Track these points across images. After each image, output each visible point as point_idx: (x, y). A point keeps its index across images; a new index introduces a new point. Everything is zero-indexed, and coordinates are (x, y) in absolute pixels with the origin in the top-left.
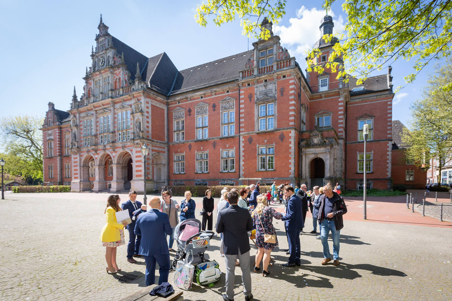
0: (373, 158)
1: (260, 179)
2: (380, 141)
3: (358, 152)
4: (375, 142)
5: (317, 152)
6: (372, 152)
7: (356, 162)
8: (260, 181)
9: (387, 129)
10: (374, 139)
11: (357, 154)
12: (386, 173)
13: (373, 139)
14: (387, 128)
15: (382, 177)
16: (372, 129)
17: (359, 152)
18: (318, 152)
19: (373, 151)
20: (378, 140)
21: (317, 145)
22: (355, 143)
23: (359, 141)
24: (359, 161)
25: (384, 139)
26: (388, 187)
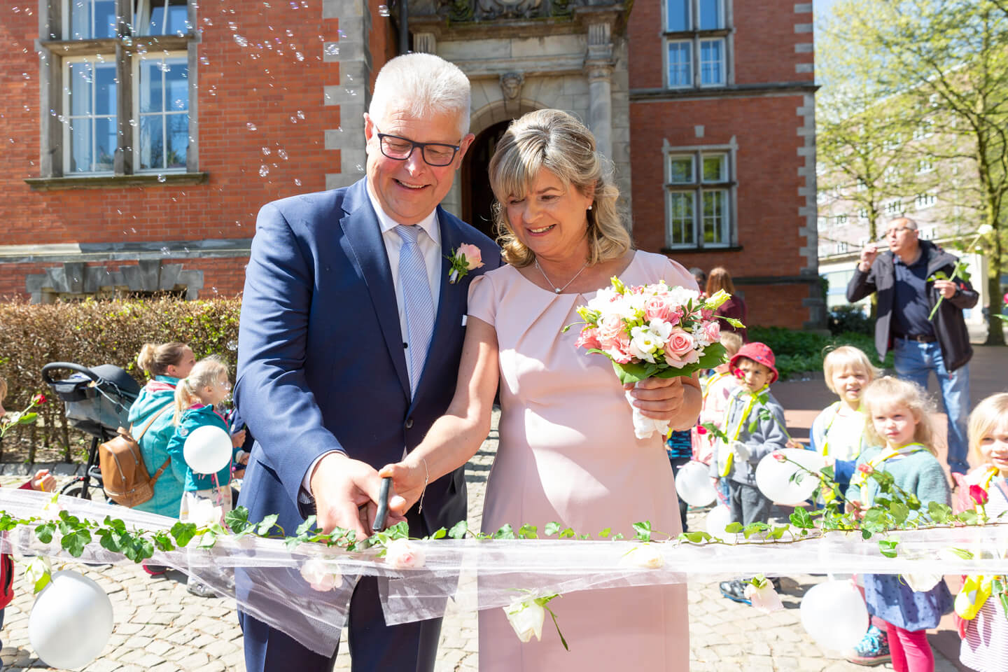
0: (739, 177)
1: (72, 250)
2: (764, 90)
3: (666, 142)
4: (743, 98)
5: (520, 68)
6: (733, 145)
7: (662, 194)
8: (69, 268)
9: (793, 34)
10: (738, 79)
11: (662, 155)
12: (797, 250)
13: (732, 80)
14: (792, 27)
15: (780, 271)
16: (728, 30)
17: (673, 143)
18: (530, 66)
19: (733, 140)
20: (758, 84)
21: (518, 16)
22: (651, 95)
23: (672, 87)
24: (673, 187)
25: (783, 83)
26: (811, 319)
